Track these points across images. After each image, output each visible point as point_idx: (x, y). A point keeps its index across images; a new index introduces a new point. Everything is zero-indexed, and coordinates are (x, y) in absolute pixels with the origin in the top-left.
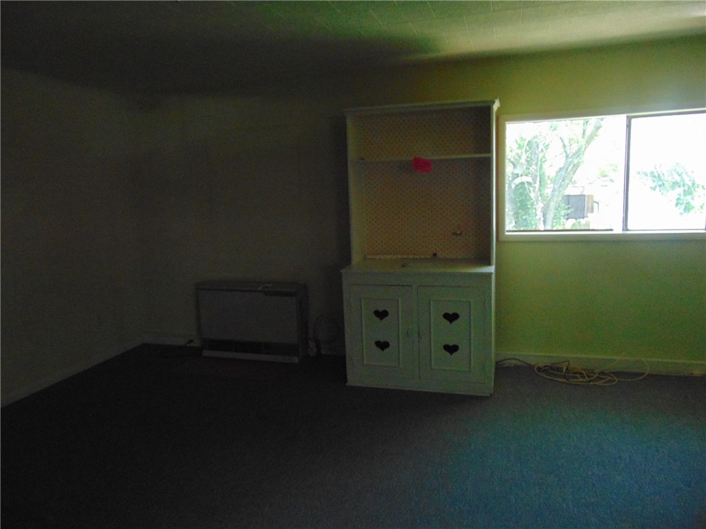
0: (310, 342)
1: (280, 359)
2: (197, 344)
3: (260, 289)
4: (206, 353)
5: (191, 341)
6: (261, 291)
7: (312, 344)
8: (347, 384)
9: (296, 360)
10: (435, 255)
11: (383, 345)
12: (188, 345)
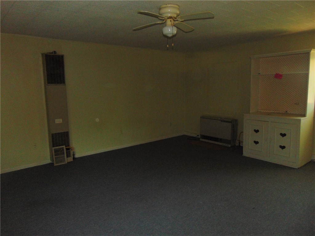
0: (236, 141)
1: (224, 144)
2: (199, 137)
3: (219, 119)
4: (201, 139)
5: (198, 136)
6: (219, 120)
7: (237, 142)
8: (243, 155)
9: (230, 146)
10: (286, 112)
11: (256, 143)
12: (197, 137)
